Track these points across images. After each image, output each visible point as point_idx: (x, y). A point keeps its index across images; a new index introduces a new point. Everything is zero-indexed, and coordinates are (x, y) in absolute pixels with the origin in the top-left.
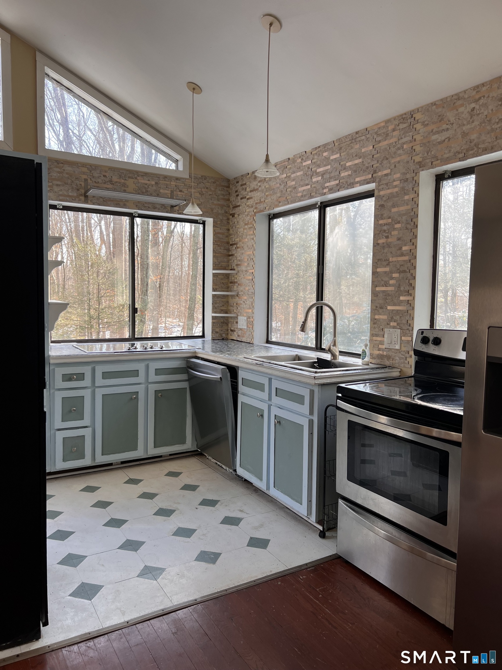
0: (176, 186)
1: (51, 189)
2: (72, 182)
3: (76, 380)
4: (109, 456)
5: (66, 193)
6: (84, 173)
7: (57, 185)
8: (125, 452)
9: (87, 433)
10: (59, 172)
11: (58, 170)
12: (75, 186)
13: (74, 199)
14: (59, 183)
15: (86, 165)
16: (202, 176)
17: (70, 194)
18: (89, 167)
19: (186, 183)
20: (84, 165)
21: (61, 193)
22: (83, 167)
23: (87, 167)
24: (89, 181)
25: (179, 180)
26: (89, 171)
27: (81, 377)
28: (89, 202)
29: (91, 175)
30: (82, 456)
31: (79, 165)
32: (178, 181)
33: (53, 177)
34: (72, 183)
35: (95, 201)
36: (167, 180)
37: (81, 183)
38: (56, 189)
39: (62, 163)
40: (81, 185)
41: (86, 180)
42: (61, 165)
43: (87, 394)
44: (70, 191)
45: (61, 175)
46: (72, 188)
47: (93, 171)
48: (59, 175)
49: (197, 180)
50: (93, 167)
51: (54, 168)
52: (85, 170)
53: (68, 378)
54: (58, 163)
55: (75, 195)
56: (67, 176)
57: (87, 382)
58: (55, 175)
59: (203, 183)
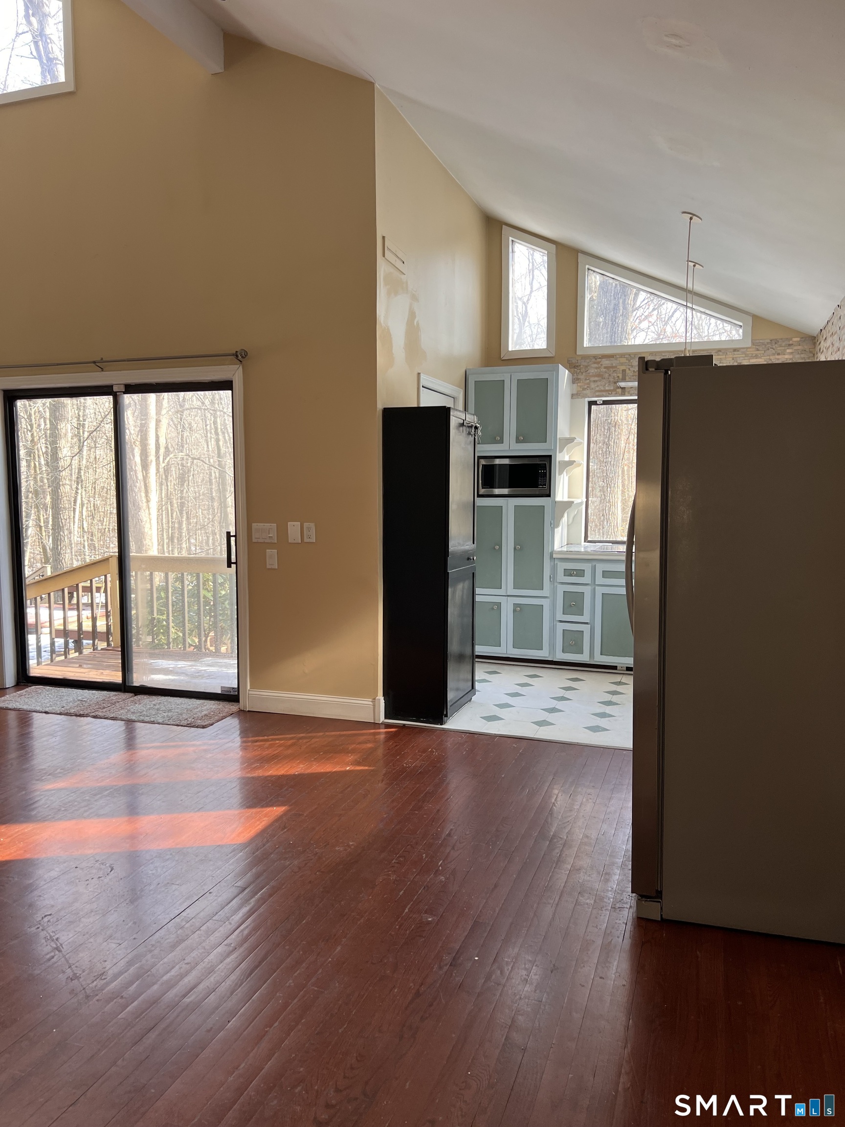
0: (733, 359)
1: (588, 387)
2: (610, 375)
3: (576, 576)
4: (608, 657)
5: (602, 389)
6: (622, 364)
7: (594, 381)
8: (625, 657)
9: (586, 629)
10: (596, 368)
11: (596, 365)
12: (612, 380)
13: (610, 393)
14: (596, 379)
15: (624, 355)
16: (771, 341)
17: (607, 388)
18: (628, 356)
19: (747, 353)
20: (622, 355)
21: (597, 389)
22: (622, 357)
23: (626, 356)
24: (627, 371)
25: (738, 351)
26: (628, 361)
27: (580, 573)
28: (626, 393)
29: (630, 364)
30: (581, 652)
31: (617, 356)
32: (735, 353)
33: (590, 374)
34: (609, 377)
35: (633, 392)
36: (721, 353)
37: (618, 375)
38: (593, 385)
39: (600, 358)
40: (618, 377)
41: (624, 371)
42: (599, 360)
43: (587, 590)
44: (607, 385)
45: (599, 370)
46: (610, 382)
47: (632, 361)
48: (596, 370)
49: (764, 346)
50: (632, 356)
51: (592, 365)
52: (623, 360)
53: (568, 573)
54: (596, 359)
55: (612, 388)
56: (604, 370)
57: (587, 579)
58: (593, 371)
59: (773, 348)
